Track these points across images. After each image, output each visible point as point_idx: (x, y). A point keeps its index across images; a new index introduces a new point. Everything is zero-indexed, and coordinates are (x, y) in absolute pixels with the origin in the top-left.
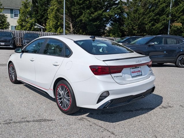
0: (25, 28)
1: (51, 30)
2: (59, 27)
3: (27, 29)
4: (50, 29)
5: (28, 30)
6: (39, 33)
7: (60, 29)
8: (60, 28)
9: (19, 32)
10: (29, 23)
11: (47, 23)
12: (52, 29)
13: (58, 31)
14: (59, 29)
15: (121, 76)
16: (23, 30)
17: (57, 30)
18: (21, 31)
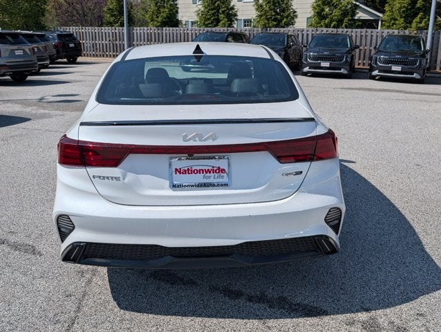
0: (327, 21)
1: (393, 24)
2: (418, 14)
3: (332, 25)
4: (392, 22)
5: (334, 27)
6: (361, 32)
7: (421, 19)
8: (420, 16)
9: (312, 31)
10: (340, 9)
11: (387, 5)
12: (396, 20)
13: (414, 25)
14: (417, 19)
15: (117, 179)
16: (322, 26)
17: (411, 22)
18: (317, 30)
